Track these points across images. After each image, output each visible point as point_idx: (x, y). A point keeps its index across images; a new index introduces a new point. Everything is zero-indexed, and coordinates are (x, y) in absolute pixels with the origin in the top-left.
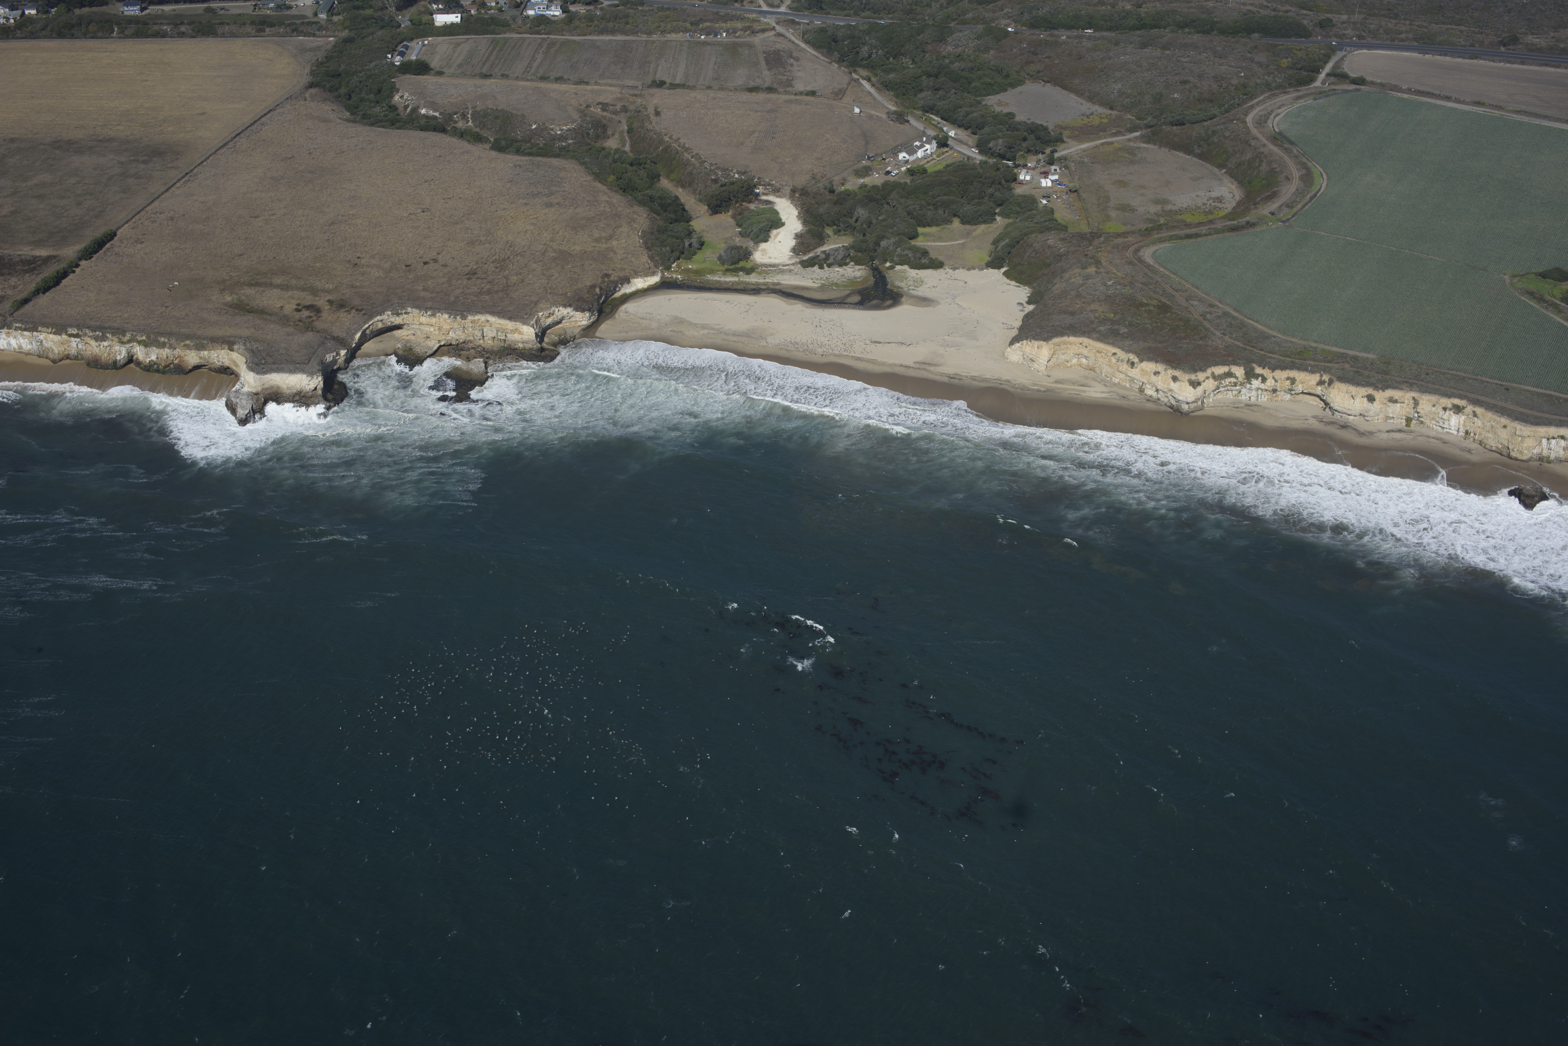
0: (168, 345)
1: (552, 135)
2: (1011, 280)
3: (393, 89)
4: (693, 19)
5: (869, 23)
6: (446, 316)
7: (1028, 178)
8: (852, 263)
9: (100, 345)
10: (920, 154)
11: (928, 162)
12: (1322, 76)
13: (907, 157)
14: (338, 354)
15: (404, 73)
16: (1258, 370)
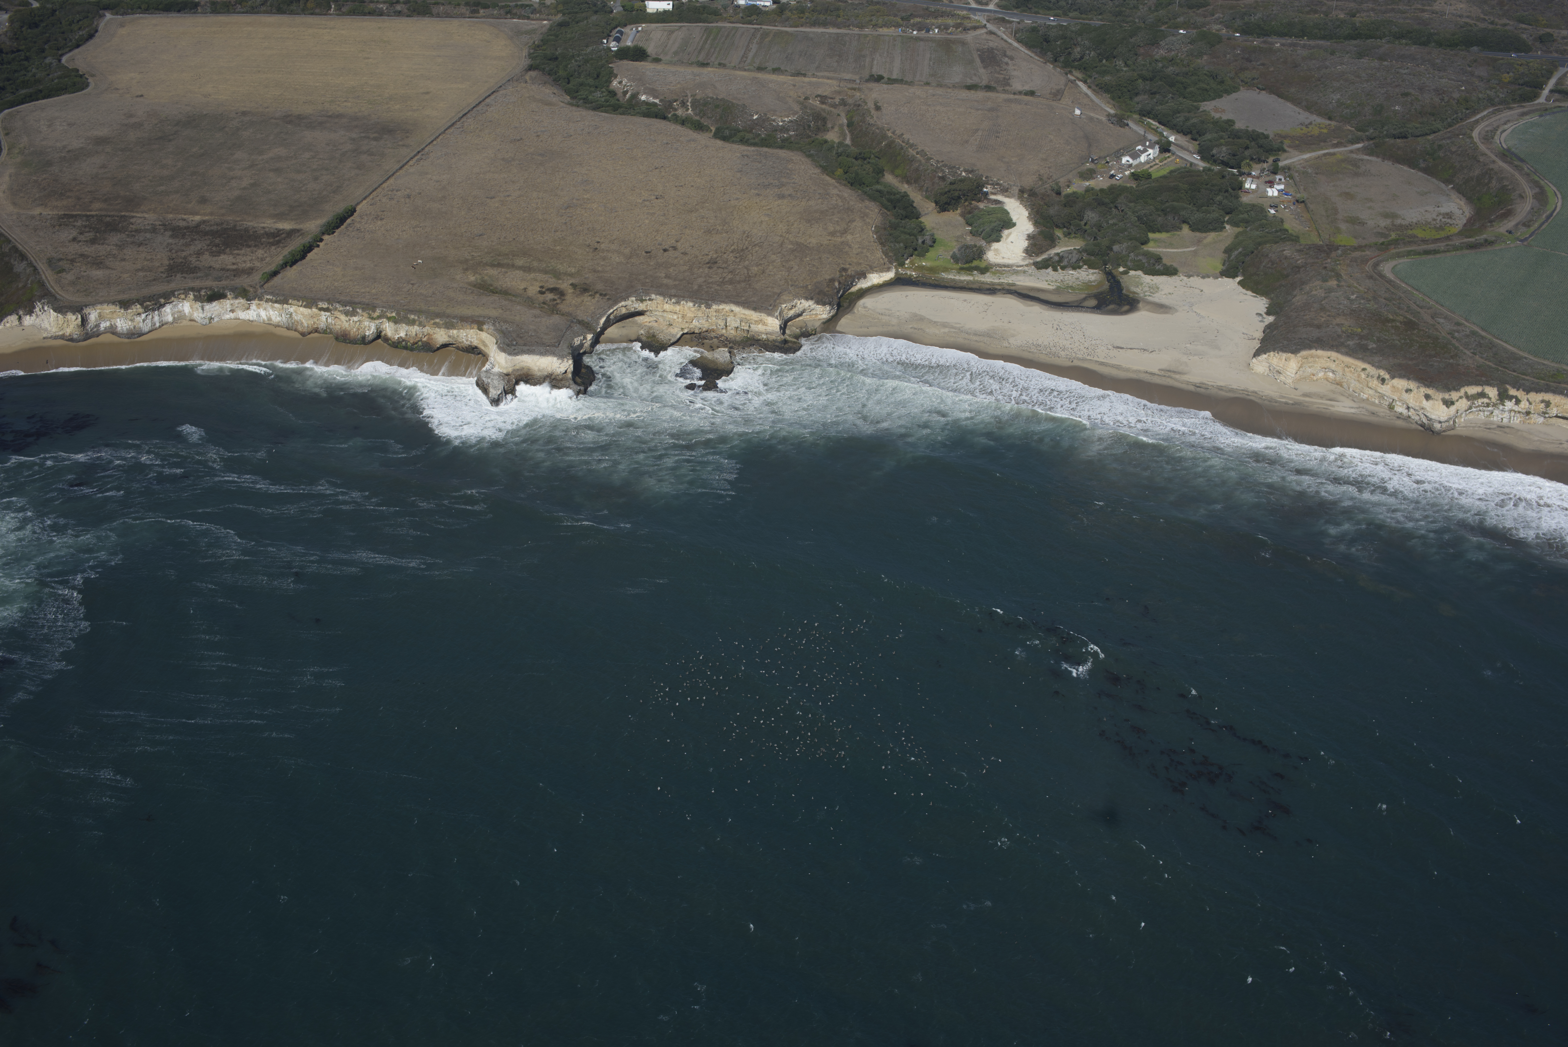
0: (417, 323)
1: (774, 126)
2: (1247, 290)
3: (612, 75)
4: (904, 14)
5: (1081, 23)
6: (691, 304)
7: (1254, 187)
8: (1085, 267)
9: (350, 320)
10: (1143, 158)
11: (1151, 167)
12: (1546, 92)
13: (1131, 161)
14: (585, 338)
15: (621, 59)
16: (1512, 392)
